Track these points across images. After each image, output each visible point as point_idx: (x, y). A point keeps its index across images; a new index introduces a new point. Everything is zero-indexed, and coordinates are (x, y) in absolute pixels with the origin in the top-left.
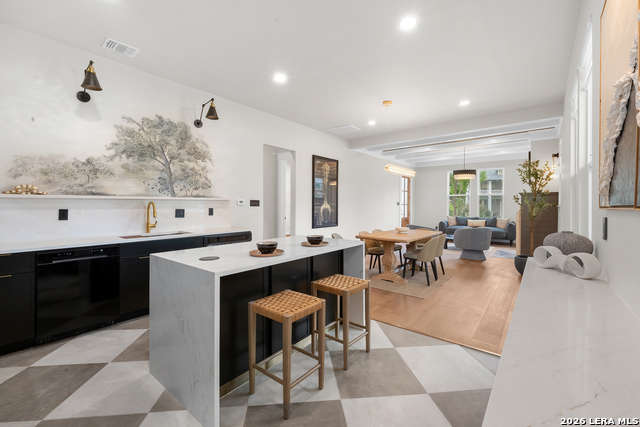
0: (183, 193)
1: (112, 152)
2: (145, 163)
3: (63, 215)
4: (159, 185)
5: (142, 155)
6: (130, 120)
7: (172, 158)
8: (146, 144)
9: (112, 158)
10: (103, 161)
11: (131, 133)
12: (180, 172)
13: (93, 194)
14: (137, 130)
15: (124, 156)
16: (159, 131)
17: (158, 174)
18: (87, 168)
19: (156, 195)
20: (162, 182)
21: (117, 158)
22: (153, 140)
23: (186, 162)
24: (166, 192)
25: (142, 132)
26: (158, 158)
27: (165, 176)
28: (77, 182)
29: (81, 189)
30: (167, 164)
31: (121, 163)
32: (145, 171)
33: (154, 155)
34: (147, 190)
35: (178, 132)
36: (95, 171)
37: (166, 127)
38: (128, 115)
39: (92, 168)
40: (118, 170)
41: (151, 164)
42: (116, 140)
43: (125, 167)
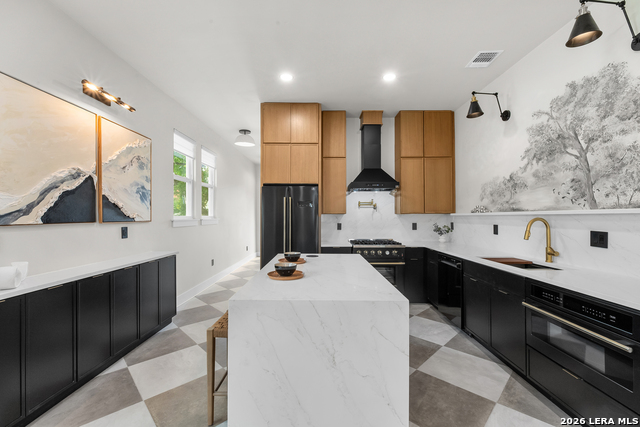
0: (613, 200)
1: (526, 161)
2: (555, 164)
3: (496, 230)
4: (571, 192)
5: (551, 153)
6: (539, 114)
7: (591, 140)
8: (554, 137)
9: (525, 168)
10: (520, 174)
11: (540, 130)
12: (605, 162)
13: (514, 210)
14: (545, 123)
15: (534, 162)
16: (570, 107)
17: (570, 175)
18: (510, 185)
19: (568, 208)
20: (576, 186)
21: (529, 166)
22: (562, 125)
23: (617, 139)
24: (582, 201)
25: (551, 121)
26: (569, 150)
27: (580, 174)
28: (505, 199)
29: (506, 206)
30: (583, 155)
31: (533, 171)
32: (556, 175)
33: (565, 147)
34: (557, 201)
35: (600, 90)
36: (515, 186)
37: (580, 94)
38: (536, 110)
39: (514, 184)
40: (531, 180)
41: (561, 162)
42: (528, 145)
43: (535, 175)
